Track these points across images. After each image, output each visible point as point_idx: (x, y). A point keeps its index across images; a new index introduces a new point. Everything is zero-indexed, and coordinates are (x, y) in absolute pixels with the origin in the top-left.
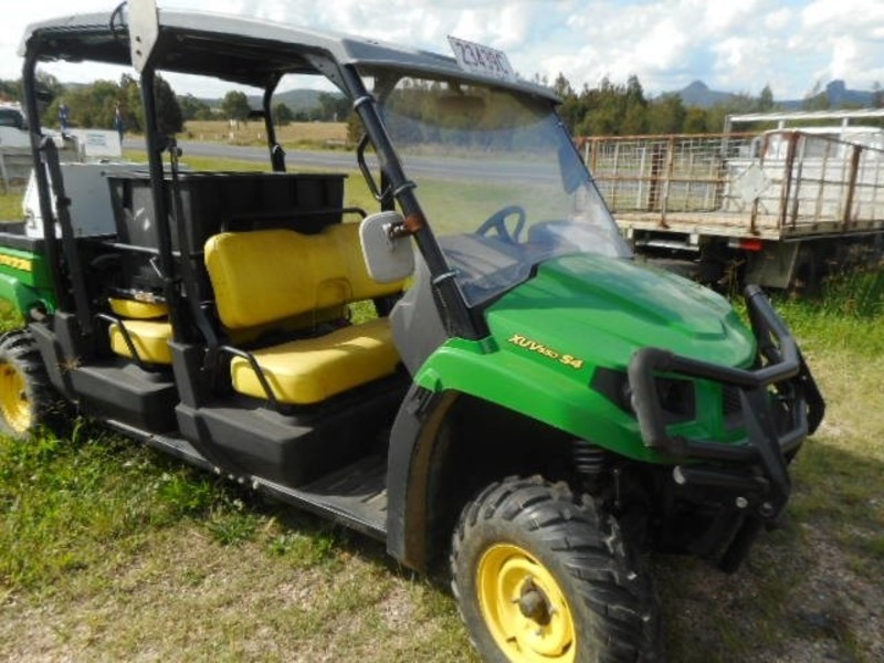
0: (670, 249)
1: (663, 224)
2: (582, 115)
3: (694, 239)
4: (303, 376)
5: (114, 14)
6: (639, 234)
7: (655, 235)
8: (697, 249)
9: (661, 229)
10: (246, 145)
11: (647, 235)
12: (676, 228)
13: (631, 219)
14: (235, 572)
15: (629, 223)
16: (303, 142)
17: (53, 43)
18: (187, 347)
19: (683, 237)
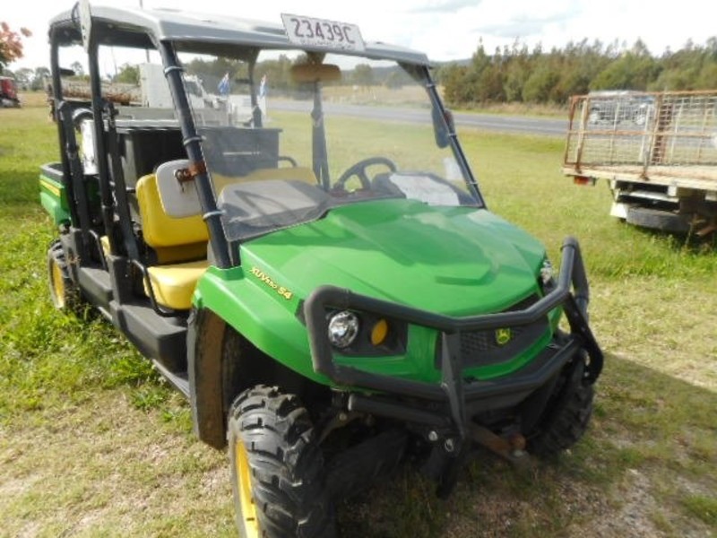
0: (653, 200)
1: (644, 176)
2: (656, 75)
3: (672, 192)
4: (177, 287)
5: (73, 11)
6: (623, 185)
7: (638, 187)
8: (676, 200)
9: (641, 181)
10: (365, 104)
11: (631, 187)
12: (655, 180)
13: (615, 171)
14: (131, 429)
15: (613, 174)
16: (408, 102)
17: (66, 33)
18: (117, 258)
19: (662, 189)
